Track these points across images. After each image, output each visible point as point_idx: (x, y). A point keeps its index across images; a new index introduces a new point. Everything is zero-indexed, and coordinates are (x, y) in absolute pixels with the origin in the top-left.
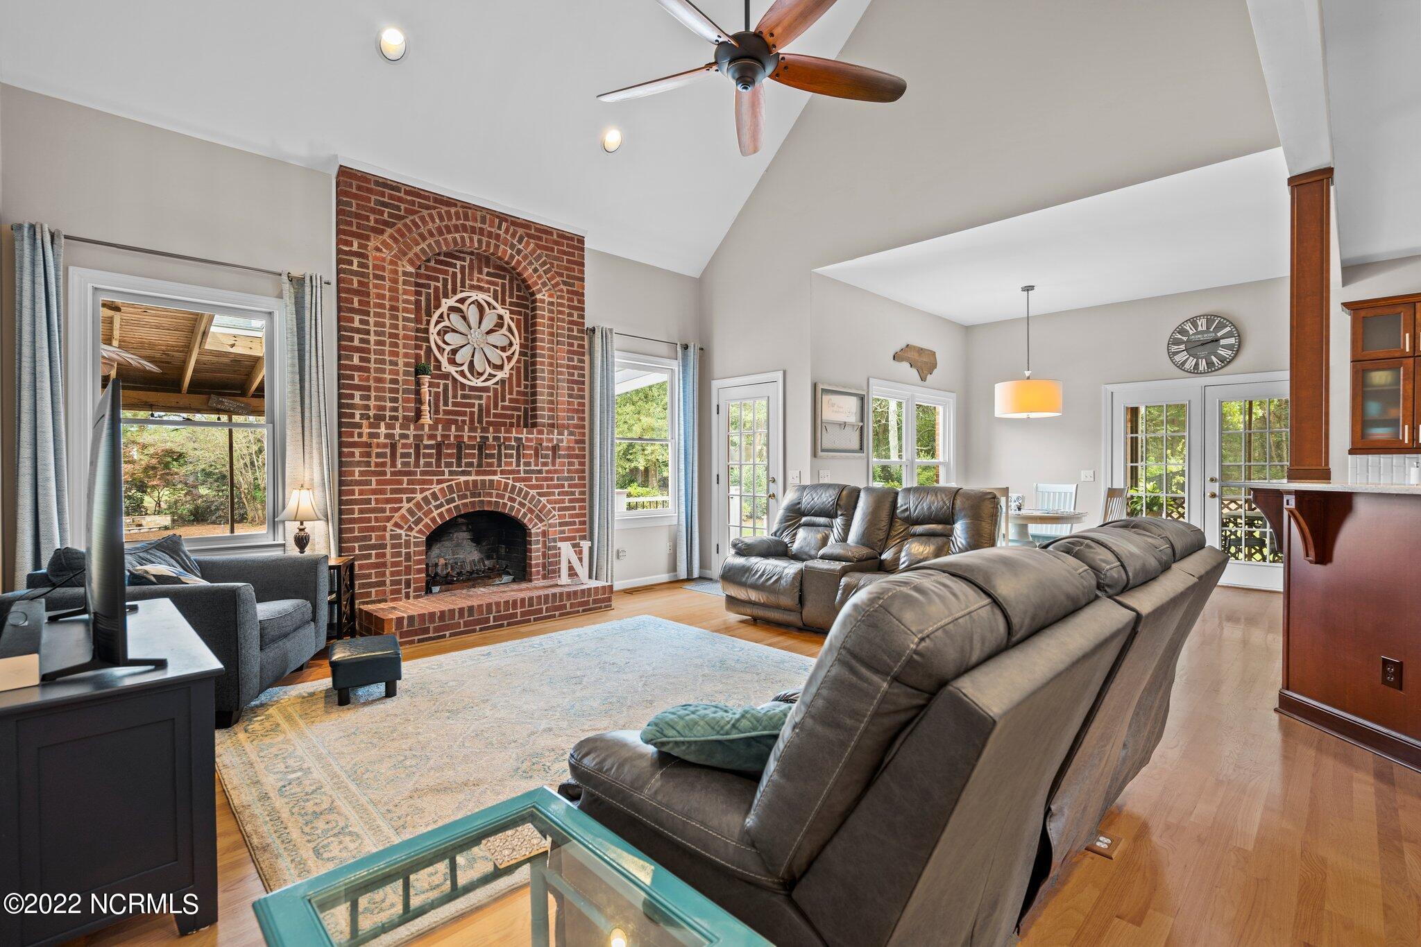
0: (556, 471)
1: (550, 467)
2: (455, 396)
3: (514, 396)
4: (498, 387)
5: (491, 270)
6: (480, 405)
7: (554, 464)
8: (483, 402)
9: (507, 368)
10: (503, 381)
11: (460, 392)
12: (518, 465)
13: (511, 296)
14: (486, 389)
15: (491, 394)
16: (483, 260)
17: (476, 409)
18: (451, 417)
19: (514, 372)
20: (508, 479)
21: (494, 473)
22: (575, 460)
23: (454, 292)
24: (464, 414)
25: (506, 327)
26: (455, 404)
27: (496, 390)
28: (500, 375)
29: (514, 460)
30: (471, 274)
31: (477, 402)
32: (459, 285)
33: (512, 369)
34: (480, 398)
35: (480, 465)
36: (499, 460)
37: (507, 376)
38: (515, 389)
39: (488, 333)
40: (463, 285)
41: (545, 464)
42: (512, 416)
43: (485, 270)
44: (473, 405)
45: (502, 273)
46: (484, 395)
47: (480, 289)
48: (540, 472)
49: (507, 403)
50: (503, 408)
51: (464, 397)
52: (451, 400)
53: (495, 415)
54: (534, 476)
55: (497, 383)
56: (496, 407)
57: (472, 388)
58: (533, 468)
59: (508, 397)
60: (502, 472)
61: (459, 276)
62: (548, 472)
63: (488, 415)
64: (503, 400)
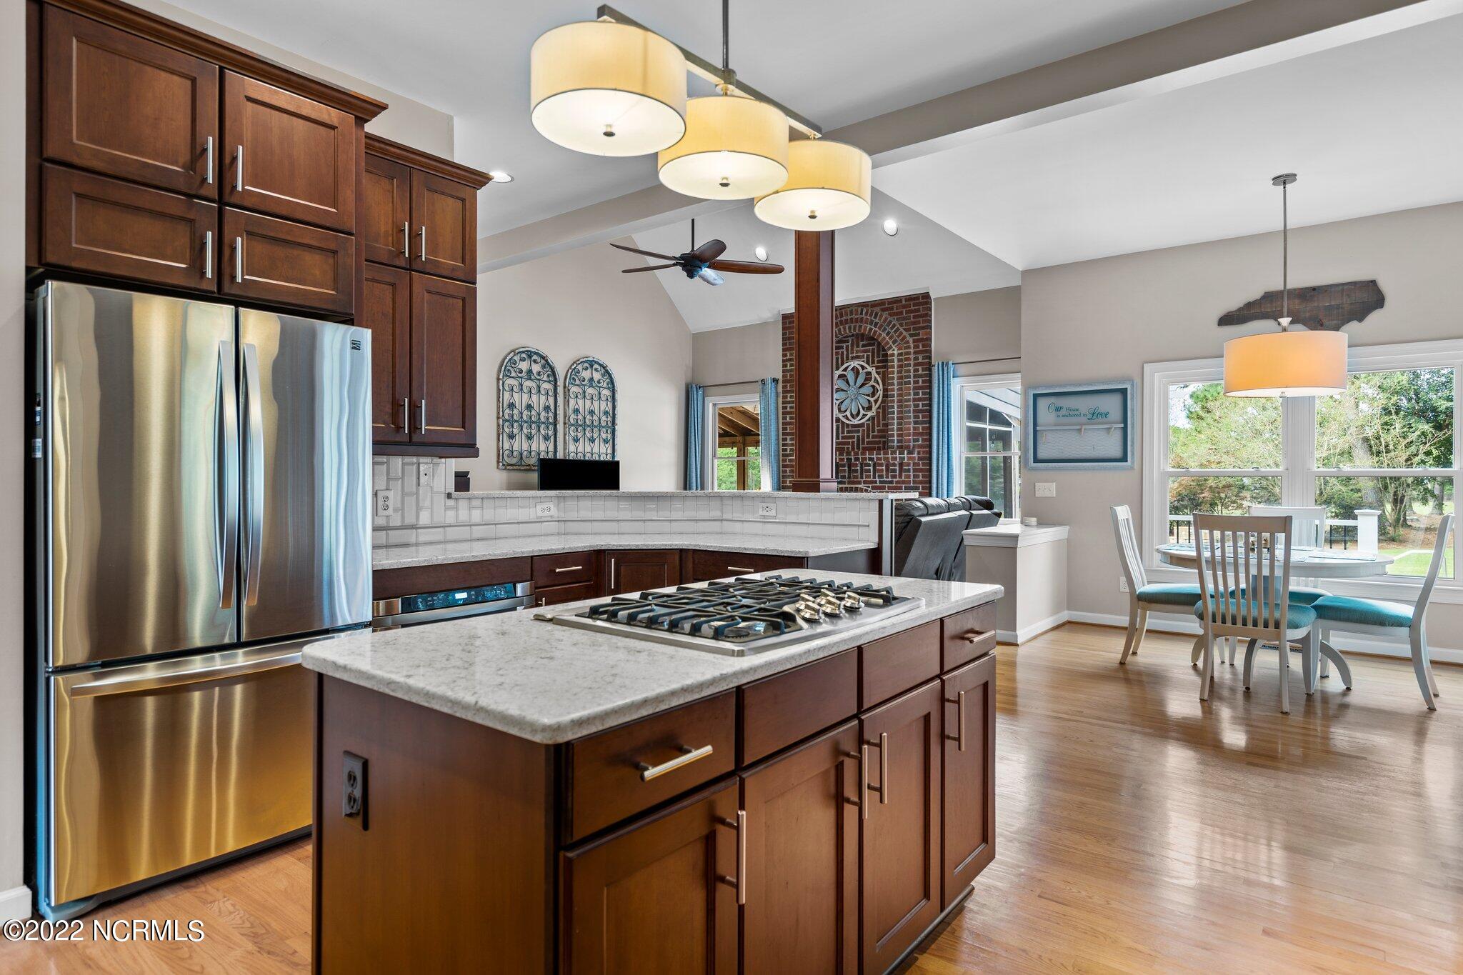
0: (903, 482)
1: (898, 479)
2: (843, 433)
3: (881, 428)
4: (870, 422)
5: (865, 342)
6: (858, 436)
7: (900, 477)
8: (860, 434)
9: (874, 408)
10: (872, 418)
11: (846, 429)
12: (874, 477)
13: (878, 357)
14: (861, 425)
15: (865, 428)
16: (862, 337)
17: (855, 440)
18: (840, 446)
19: (881, 411)
20: (869, 487)
21: (860, 483)
22: (920, 474)
23: (842, 364)
24: (848, 443)
25: (873, 380)
26: (843, 438)
27: (868, 425)
28: (870, 414)
29: (872, 473)
30: (852, 350)
31: (856, 435)
32: (845, 359)
33: (879, 408)
34: (858, 431)
35: (849, 477)
36: (862, 474)
37: (875, 414)
38: (882, 422)
39: (859, 388)
40: (847, 359)
41: (894, 477)
42: (879, 442)
43: (861, 344)
44: (853, 437)
45: (872, 342)
46: (861, 429)
47: (858, 357)
48: (891, 482)
49: (876, 433)
50: (873, 437)
51: (848, 432)
52: (840, 435)
53: (868, 443)
54: (887, 485)
55: (869, 420)
56: (868, 437)
57: (854, 426)
58: (885, 479)
59: (876, 428)
60: (865, 482)
61: (845, 353)
62: (897, 482)
63: (863, 443)
64: (873, 431)
